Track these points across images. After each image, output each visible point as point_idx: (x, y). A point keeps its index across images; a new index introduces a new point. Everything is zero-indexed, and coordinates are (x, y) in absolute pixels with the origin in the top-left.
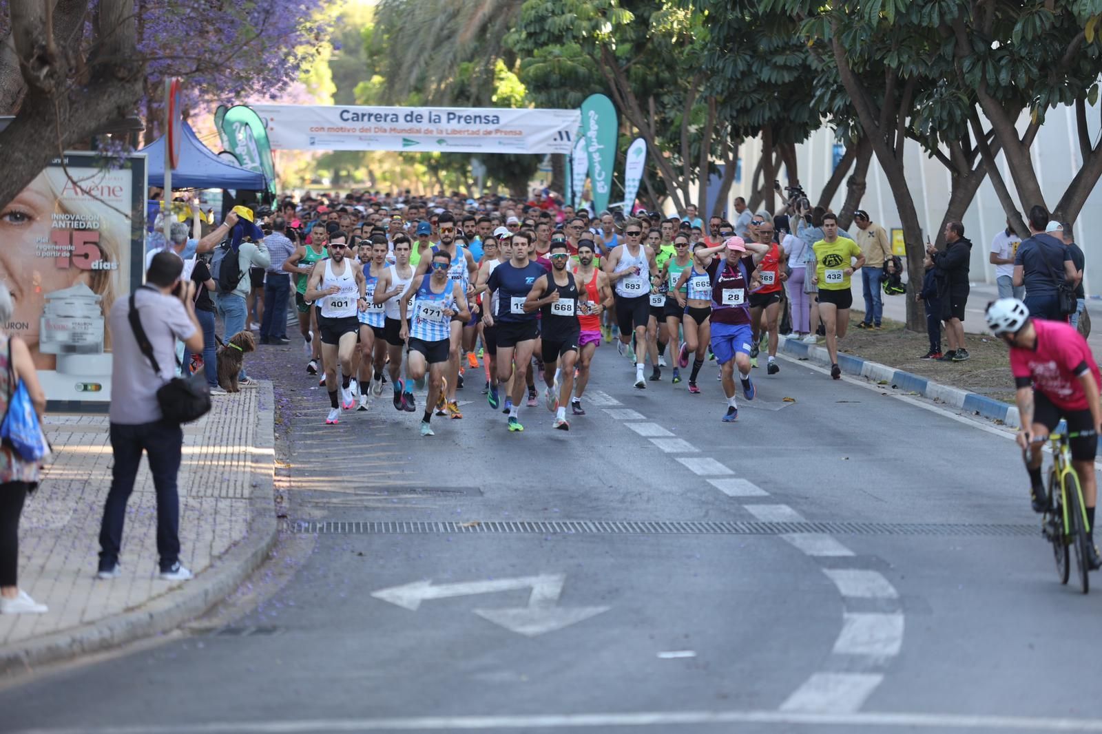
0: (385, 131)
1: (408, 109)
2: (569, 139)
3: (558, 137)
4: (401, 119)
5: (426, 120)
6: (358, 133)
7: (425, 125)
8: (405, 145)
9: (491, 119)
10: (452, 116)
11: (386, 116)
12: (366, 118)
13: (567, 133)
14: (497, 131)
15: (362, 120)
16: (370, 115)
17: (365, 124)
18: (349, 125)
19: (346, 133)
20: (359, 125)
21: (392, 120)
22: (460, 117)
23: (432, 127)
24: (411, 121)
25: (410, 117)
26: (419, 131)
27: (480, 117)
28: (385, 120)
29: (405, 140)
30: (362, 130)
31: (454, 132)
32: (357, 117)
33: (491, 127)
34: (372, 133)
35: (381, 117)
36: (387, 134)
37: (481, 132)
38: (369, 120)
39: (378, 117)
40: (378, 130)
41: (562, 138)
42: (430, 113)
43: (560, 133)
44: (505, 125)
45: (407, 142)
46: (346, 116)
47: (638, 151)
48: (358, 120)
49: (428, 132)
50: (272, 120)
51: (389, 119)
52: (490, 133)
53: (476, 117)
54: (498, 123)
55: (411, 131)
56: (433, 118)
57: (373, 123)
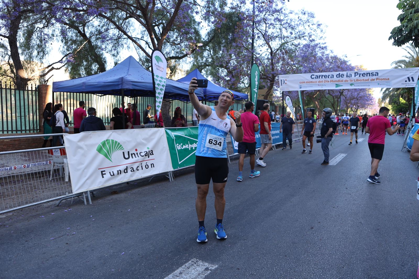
0: (329, 82)
1: (338, 73)
2: (413, 81)
3: (407, 80)
4: (335, 77)
5: (345, 76)
6: (317, 83)
7: (345, 78)
8: (336, 87)
9: (374, 74)
10: (356, 74)
11: (329, 76)
12: (321, 77)
13: (412, 78)
14: (377, 79)
15: (319, 78)
16: (322, 76)
17: (321, 79)
18: (314, 80)
19: (313, 83)
20: (318, 80)
21: (331, 77)
22: (360, 74)
23: (348, 79)
24: (339, 77)
25: (339, 76)
26: (342, 81)
27: (369, 73)
28: (328, 77)
29: (336, 85)
30: (319, 82)
31: (357, 80)
32: (317, 77)
33: (374, 77)
34: (323, 83)
35: (327, 76)
36: (329, 83)
38: (322, 78)
39: (325, 76)
40: (325, 81)
41: (409, 81)
42: (347, 73)
43: (408, 78)
44: (381, 76)
45: (337, 85)
46: (313, 77)
48: (318, 78)
49: (346, 81)
50: (286, 80)
51: (330, 77)
52: (374, 80)
53: (367, 74)
54: (378, 75)
55: (339, 81)
56: (348, 75)
57: (324, 79)
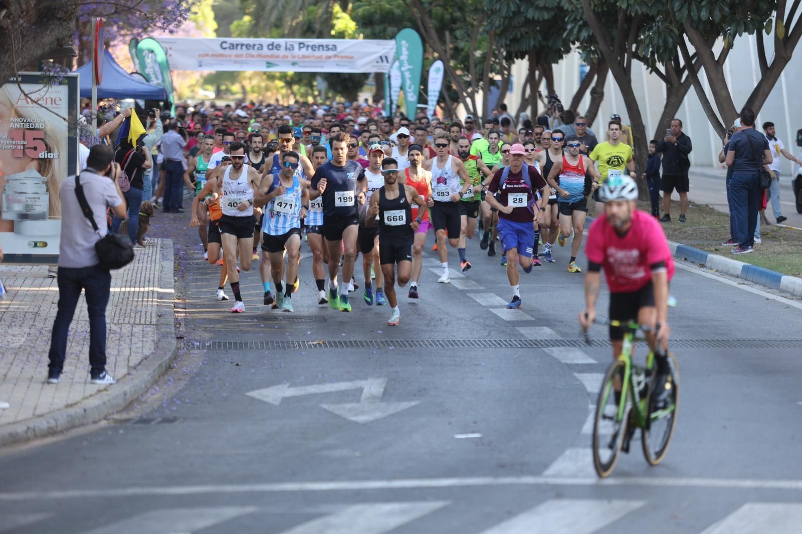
0: (253, 56)
1: (270, 41)
2: (387, 61)
3: (379, 60)
4: (265, 48)
5: (283, 48)
6: (233, 58)
7: (282, 52)
8: (268, 67)
9: (330, 47)
10: (302, 45)
11: (254, 45)
12: (239, 47)
13: (386, 57)
14: (335, 56)
15: (237, 48)
16: (242, 45)
17: (239, 51)
18: (227, 52)
19: (224, 58)
20: (234, 52)
21: (258, 49)
22: (308, 46)
23: (288, 53)
24: (272, 49)
25: (272, 46)
26: (278, 57)
27: (322, 46)
28: (253, 49)
29: (268, 63)
30: (237, 56)
31: (304, 57)
32: (233, 46)
33: (331, 53)
34: (244, 59)
35: (250, 46)
36: (254, 59)
37: (324, 57)
38: (242, 48)
39: (248, 46)
40: (248, 56)
41: (382, 61)
42: (286, 43)
43: (381, 57)
44: (341, 52)
45: (269, 64)
46: (224, 45)
47: (438, 70)
48: (233, 48)
49: (285, 57)
50: (170, 48)
51: (256, 47)
52: (330, 57)
53: (319, 46)
54: (336, 50)
55: (272, 56)
56: (288, 46)
57: (244, 51)
